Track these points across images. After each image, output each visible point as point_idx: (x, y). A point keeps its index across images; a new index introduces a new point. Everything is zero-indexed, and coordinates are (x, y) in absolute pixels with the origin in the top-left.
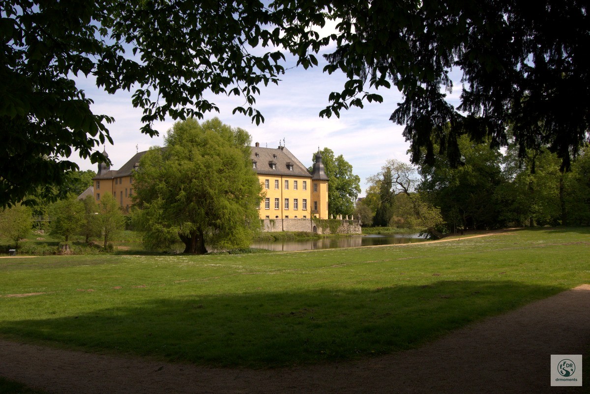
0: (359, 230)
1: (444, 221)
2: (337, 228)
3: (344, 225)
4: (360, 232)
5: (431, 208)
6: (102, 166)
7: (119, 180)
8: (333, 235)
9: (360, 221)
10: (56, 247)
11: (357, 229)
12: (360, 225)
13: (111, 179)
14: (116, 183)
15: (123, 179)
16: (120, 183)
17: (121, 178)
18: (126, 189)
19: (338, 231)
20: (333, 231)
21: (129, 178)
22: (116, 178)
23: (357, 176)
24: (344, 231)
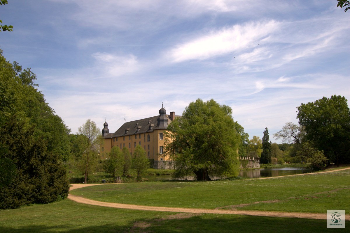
0: (258, 166)
1: (327, 159)
2: (246, 165)
3: (250, 163)
4: (259, 167)
5: (316, 151)
6: (105, 131)
7: (116, 139)
8: (244, 169)
9: (259, 161)
10: (112, 179)
11: (257, 165)
12: (259, 163)
13: (111, 138)
14: (114, 141)
15: (119, 138)
16: (117, 140)
17: (117, 137)
18: (121, 144)
19: (247, 167)
20: (244, 167)
21: (123, 138)
22: (114, 138)
23: (247, 133)
24: (250, 166)
